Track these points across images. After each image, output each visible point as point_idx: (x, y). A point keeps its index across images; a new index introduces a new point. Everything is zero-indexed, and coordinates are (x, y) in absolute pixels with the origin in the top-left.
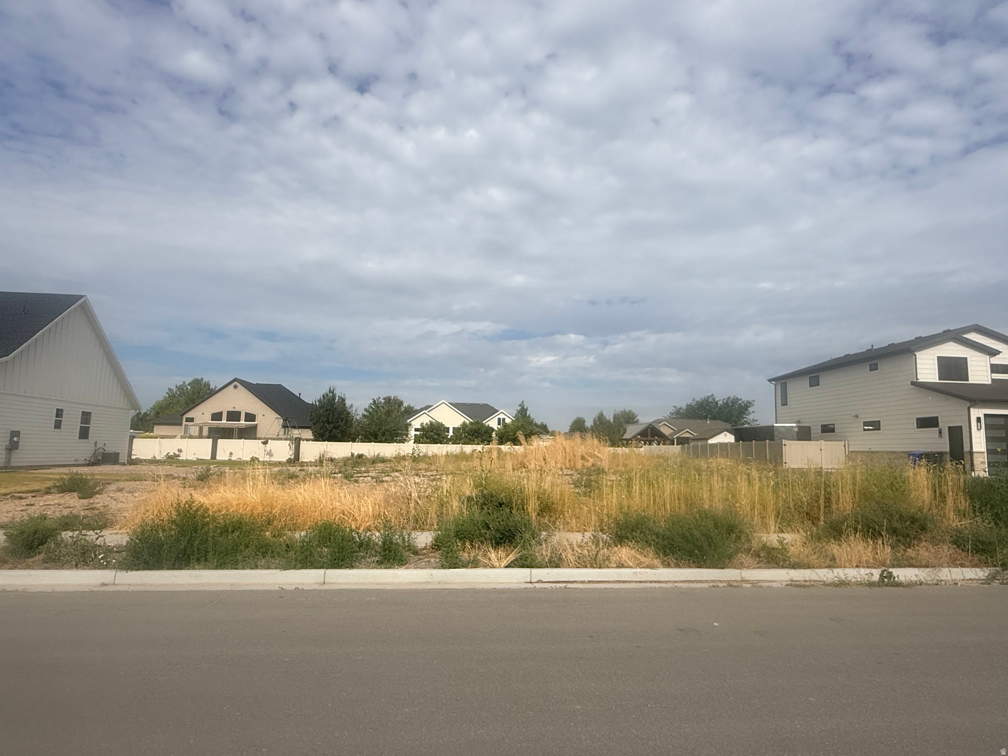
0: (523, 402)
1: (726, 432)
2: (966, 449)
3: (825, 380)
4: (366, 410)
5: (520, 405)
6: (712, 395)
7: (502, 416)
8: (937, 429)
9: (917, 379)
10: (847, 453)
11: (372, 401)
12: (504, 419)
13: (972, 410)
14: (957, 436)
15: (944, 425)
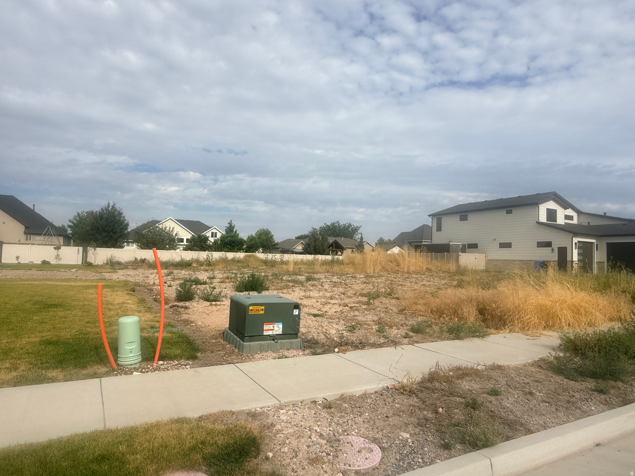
0: (231, 221)
1: (397, 247)
2: (569, 259)
3: (472, 217)
4: (70, 221)
5: (229, 223)
6: (338, 222)
7: (214, 231)
8: (551, 248)
9: (539, 220)
10: (487, 261)
11: (76, 214)
12: (216, 233)
13: (573, 238)
14: (563, 252)
15: (555, 246)
